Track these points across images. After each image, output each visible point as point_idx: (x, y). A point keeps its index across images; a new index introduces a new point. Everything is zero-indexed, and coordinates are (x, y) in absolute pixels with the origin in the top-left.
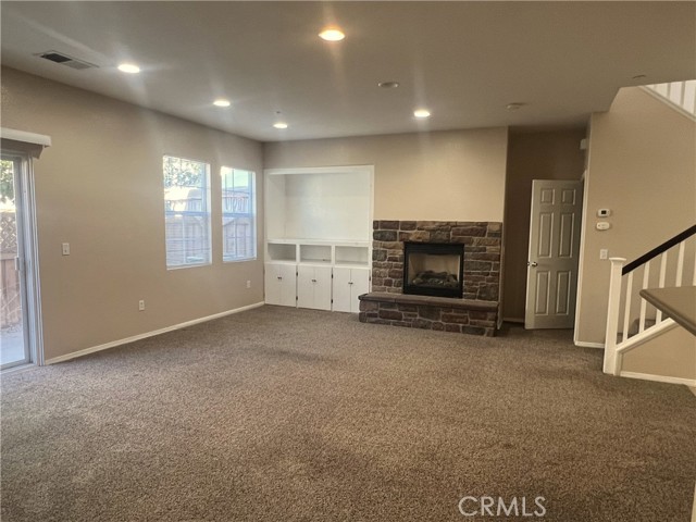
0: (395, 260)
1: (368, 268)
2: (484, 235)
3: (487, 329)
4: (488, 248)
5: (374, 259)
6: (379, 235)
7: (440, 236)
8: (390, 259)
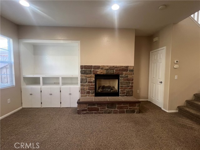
0: (91, 82)
1: (78, 86)
2: (127, 71)
3: (136, 111)
4: (129, 76)
5: (81, 82)
6: (83, 72)
7: (110, 72)
8: (89, 82)
